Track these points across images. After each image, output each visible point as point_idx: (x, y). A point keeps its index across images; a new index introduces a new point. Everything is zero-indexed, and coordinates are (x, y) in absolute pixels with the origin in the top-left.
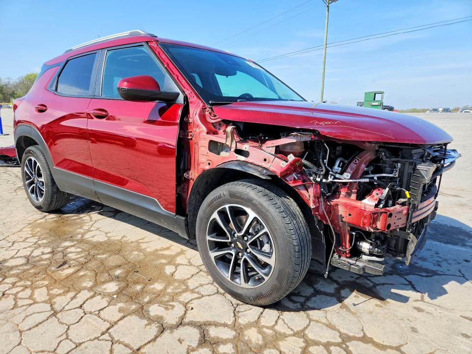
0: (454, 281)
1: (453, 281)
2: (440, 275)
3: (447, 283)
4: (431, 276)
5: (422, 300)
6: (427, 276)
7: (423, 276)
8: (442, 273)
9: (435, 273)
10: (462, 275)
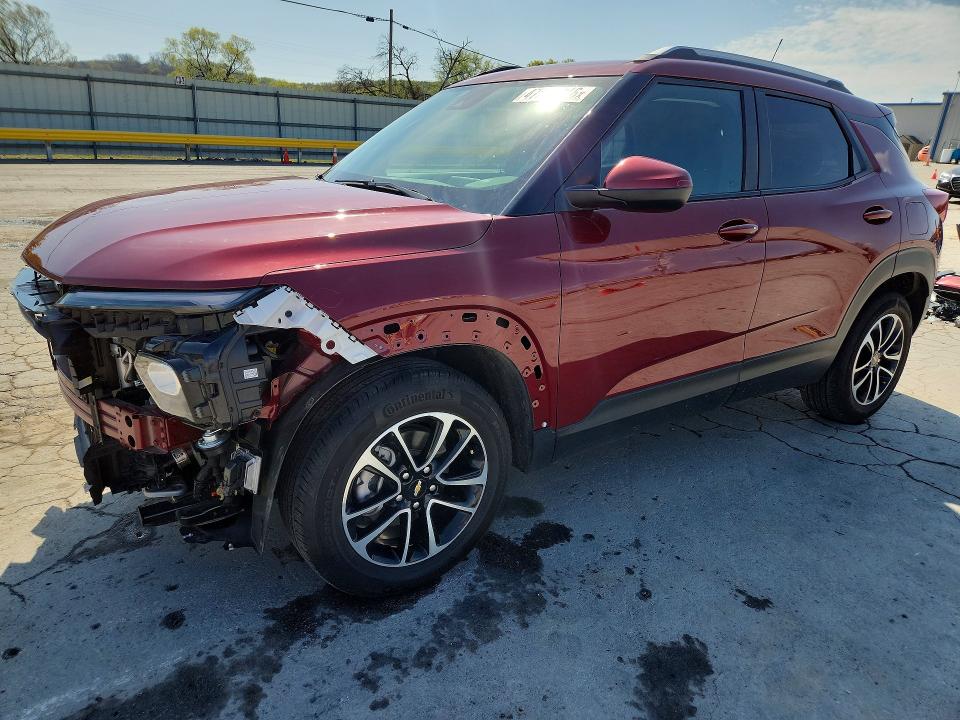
0: (27, 564)
1: (29, 560)
2: (60, 561)
3: (40, 549)
4: (75, 547)
5: (66, 499)
6: (82, 543)
7: (88, 538)
8: (58, 569)
9: (72, 559)
10: (16, 589)
